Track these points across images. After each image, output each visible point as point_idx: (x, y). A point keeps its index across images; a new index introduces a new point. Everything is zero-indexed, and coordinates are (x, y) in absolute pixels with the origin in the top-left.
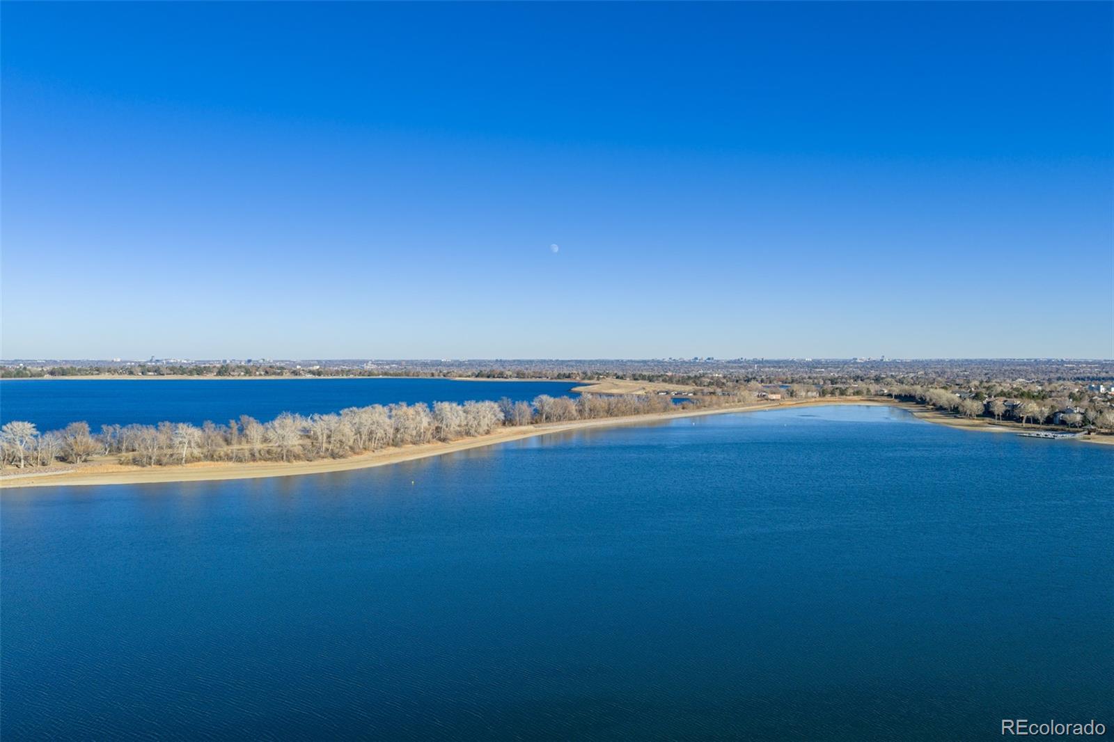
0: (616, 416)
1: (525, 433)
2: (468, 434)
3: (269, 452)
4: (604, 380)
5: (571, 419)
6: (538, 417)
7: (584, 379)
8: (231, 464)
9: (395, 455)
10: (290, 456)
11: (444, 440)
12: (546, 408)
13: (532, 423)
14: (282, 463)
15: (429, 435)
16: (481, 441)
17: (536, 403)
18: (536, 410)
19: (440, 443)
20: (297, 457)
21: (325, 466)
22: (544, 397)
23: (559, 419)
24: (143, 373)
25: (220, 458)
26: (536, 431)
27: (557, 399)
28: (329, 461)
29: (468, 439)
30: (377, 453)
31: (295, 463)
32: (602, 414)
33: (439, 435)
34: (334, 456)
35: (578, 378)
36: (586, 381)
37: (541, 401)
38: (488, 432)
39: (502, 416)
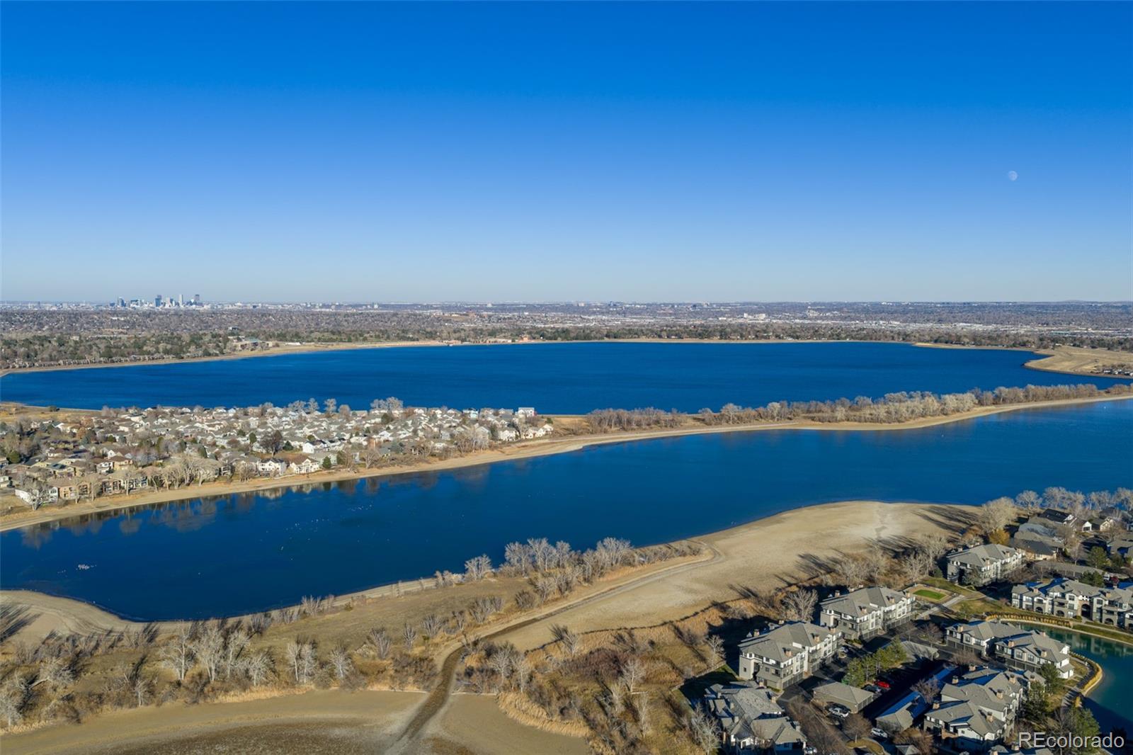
0: (1052, 399)
1: (990, 410)
2: (958, 411)
3: (872, 419)
4: (1059, 348)
5: (1020, 402)
6: (997, 400)
7: (1039, 347)
8: (856, 423)
9: (923, 422)
10: (881, 421)
11: (946, 414)
12: (1003, 395)
13: (994, 404)
14: (877, 424)
15: (938, 412)
16: (965, 416)
17: (996, 392)
18: (997, 396)
19: (944, 416)
20: (884, 422)
21: (895, 426)
22: (1002, 388)
23: (1011, 402)
24: (668, 337)
25: (852, 420)
26: (997, 410)
27: (1010, 389)
28: (897, 424)
29: (958, 414)
30: (916, 420)
31: (884, 424)
32: (1041, 398)
33: (944, 412)
34: (899, 421)
35: (1033, 346)
36: (1042, 351)
37: (1000, 391)
38: (968, 410)
39: (977, 401)
